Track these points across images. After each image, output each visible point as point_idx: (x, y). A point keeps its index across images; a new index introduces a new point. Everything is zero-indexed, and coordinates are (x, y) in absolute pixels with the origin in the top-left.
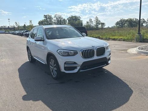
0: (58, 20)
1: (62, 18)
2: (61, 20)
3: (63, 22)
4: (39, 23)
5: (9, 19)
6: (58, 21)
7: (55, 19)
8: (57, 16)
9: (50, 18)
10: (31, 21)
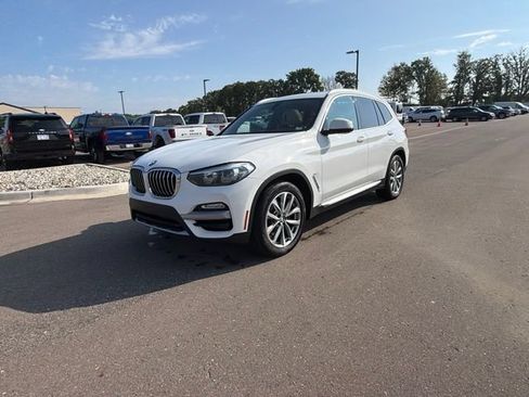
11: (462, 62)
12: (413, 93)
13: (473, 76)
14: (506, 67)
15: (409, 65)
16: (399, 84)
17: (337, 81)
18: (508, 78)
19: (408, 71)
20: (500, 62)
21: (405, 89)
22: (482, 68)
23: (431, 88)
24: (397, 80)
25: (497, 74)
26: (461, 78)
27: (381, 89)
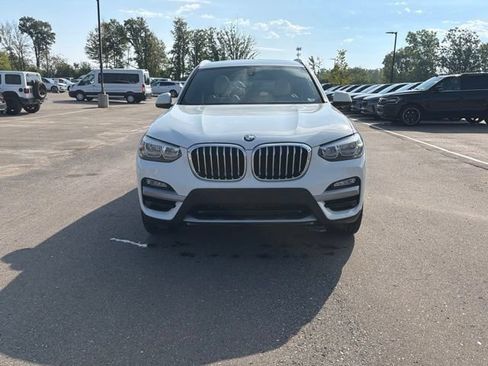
0: (459, 50)
1: (476, 42)
2: (469, 50)
3: (476, 58)
4: (386, 60)
5: (298, 49)
6: (458, 52)
7: (448, 44)
8: (458, 34)
9: (429, 41)
10: (343, 54)
11: (179, 30)
12: (130, 59)
13: (191, 46)
14: (221, 42)
15: (122, 24)
16: (111, 47)
17: (23, 31)
18: (224, 54)
19: (120, 31)
20: (215, 36)
21: (119, 53)
22: (199, 39)
23: (150, 55)
24: (108, 40)
25: (213, 48)
26: (180, 48)
27: (89, 50)
